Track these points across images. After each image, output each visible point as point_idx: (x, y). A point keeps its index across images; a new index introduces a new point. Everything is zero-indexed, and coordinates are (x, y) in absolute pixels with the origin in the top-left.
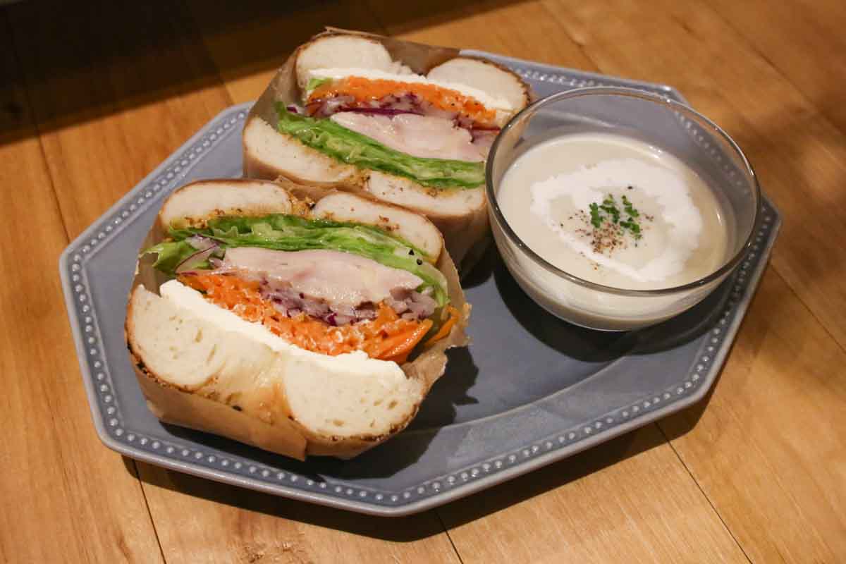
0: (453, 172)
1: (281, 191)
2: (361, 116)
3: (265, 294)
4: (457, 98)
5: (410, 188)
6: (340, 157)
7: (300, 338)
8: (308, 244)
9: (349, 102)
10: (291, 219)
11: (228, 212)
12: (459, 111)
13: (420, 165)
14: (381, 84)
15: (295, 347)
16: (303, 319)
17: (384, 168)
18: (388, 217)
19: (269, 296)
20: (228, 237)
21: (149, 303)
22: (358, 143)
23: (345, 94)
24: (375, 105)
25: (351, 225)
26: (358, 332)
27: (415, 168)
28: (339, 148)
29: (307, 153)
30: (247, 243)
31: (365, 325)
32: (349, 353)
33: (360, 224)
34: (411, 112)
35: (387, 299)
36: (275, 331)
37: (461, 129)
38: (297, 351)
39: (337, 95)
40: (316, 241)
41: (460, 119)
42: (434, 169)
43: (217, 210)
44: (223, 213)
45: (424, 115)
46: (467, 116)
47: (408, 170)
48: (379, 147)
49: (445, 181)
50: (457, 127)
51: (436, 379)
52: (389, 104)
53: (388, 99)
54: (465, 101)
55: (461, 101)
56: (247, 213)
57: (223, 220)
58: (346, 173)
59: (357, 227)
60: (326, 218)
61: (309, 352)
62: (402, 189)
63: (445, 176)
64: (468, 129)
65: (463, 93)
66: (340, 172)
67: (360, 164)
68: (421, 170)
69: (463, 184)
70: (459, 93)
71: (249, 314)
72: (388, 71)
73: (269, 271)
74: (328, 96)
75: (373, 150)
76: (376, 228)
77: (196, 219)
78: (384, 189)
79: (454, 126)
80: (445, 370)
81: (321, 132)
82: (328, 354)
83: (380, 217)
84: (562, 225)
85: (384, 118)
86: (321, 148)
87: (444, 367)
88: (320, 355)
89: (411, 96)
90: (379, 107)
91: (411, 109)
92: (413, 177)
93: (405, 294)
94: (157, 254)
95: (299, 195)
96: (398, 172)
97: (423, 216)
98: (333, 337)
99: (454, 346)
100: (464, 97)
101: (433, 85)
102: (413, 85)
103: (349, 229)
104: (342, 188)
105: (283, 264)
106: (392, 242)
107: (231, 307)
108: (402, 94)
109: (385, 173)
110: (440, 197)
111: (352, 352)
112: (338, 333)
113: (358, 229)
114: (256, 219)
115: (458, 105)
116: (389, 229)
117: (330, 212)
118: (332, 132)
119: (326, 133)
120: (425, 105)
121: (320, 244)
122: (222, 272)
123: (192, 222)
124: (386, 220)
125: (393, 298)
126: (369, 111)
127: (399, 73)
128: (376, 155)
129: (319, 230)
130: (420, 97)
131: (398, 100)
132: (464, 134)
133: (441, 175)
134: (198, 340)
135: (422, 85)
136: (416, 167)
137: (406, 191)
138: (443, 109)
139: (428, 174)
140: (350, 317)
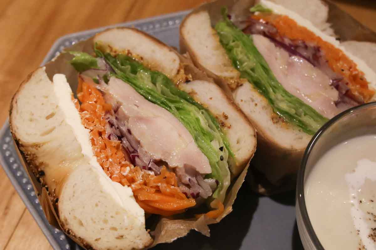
0: (303, 114)
1: (178, 62)
2: (272, 45)
3: (108, 116)
4: (351, 68)
5: (264, 107)
6: (234, 63)
7: (103, 156)
8: (162, 103)
9: (270, 31)
10: (168, 82)
11: (134, 56)
12: (343, 76)
13: (283, 96)
14: (304, 31)
15: (95, 159)
16: (116, 145)
17: (257, 85)
18: (229, 116)
19: (109, 118)
20: (121, 70)
21: (41, 80)
22: (255, 60)
23: (272, 25)
24: (287, 41)
25: (200, 107)
26: (141, 176)
27: (277, 96)
28: (240, 56)
29: (217, 49)
30: (128, 80)
31: (149, 175)
32: (124, 185)
33: (207, 110)
34: (308, 59)
35: (180, 169)
36: (93, 141)
37: (335, 89)
38: (94, 162)
39: (267, 23)
40: (170, 104)
41: (340, 83)
42: (290, 104)
43: (129, 51)
44: (131, 54)
45: (314, 66)
46: (347, 84)
47: (273, 96)
48: (266, 70)
49: (291, 117)
50: (332, 87)
51: (163, 242)
52: (297, 47)
53: (300, 43)
54: (354, 73)
55: (352, 72)
56: (145, 63)
57: (128, 59)
58: (230, 74)
59: (203, 111)
60: (189, 94)
61: (101, 168)
62: (256, 105)
63: (296, 114)
64: (340, 93)
65: (358, 68)
66: (227, 71)
67: (244, 74)
68: (282, 101)
69: (303, 127)
70: (355, 65)
71: (87, 122)
72: (316, 25)
73: (124, 104)
74: (261, 21)
75: (260, 70)
76: (214, 119)
77: (114, 50)
78: (244, 98)
79: (331, 85)
80: (174, 241)
81: (237, 40)
82: (111, 177)
83: (224, 113)
84: (361, 202)
85: (286, 54)
86: (229, 50)
87: (176, 239)
88: (105, 174)
89: (317, 49)
90: (288, 45)
91: (309, 57)
92: (271, 102)
93: (194, 173)
94: (74, 56)
95: (187, 70)
96: (265, 93)
97: (254, 130)
98: (123, 168)
99: (196, 230)
100: (356, 70)
101: (341, 51)
102: (326, 43)
103: (197, 109)
104: (219, 82)
105: (136, 105)
106: (217, 134)
107: (82, 110)
108: (312, 44)
109: (254, 88)
110: (278, 125)
111: (126, 186)
112: (128, 169)
113: (202, 113)
114: (147, 69)
115: (347, 72)
116: (223, 125)
117: (196, 91)
118: (245, 44)
119: (240, 43)
120: (322, 60)
121: (170, 108)
122: (99, 88)
123: (111, 50)
124: (226, 117)
125: (184, 170)
126: (280, 44)
127: (324, 30)
128: (260, 74)
129: (178, 98)
130: (323, 53)
131: (306, 47)
132: (334, 95)
133: (293, 112)
134: (48, 118)
135: (332, 46)
136: (280, 97)
137: (258, 108)
138: (333, 70)
139: (284, 106)
140: (145, 163)
